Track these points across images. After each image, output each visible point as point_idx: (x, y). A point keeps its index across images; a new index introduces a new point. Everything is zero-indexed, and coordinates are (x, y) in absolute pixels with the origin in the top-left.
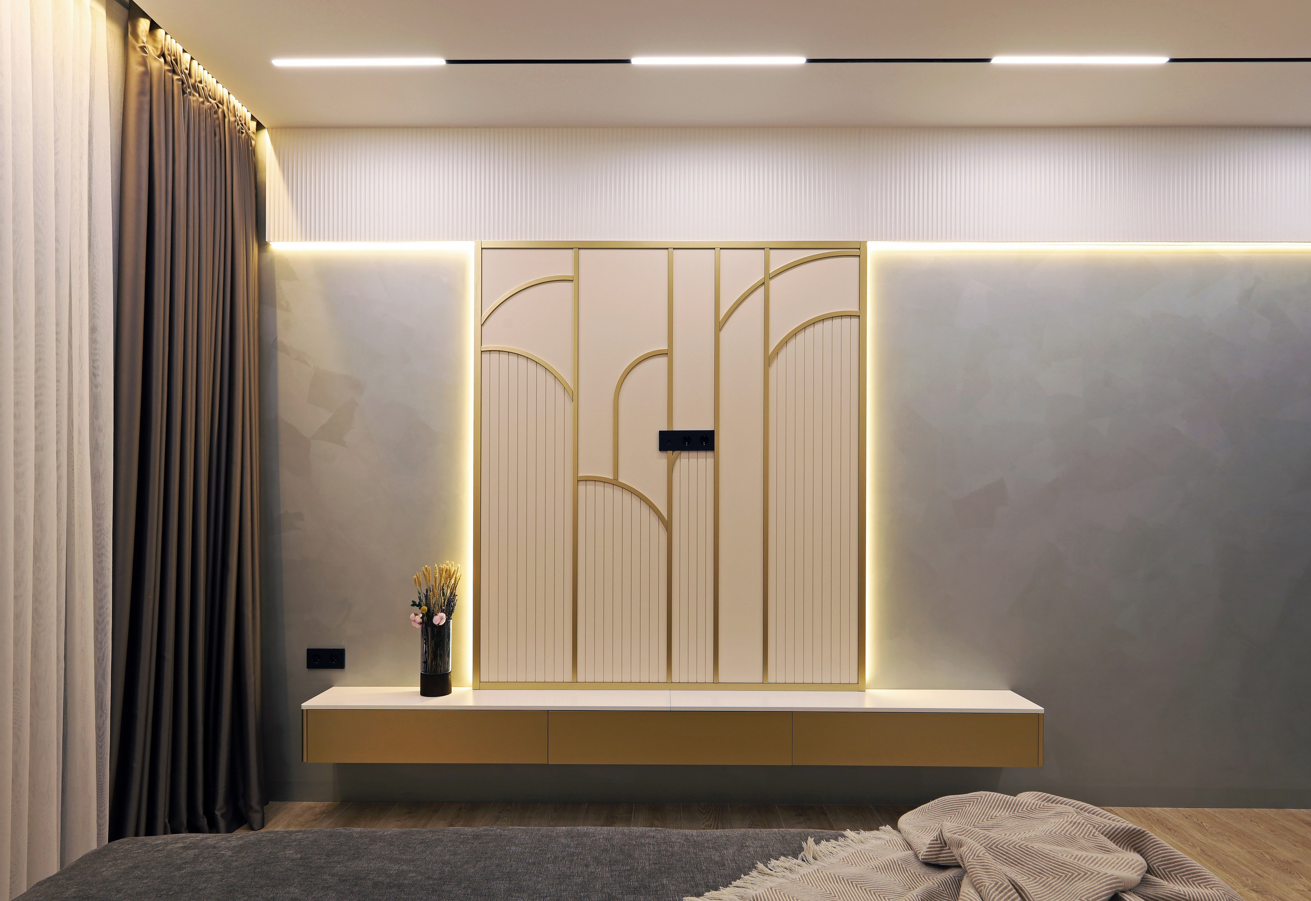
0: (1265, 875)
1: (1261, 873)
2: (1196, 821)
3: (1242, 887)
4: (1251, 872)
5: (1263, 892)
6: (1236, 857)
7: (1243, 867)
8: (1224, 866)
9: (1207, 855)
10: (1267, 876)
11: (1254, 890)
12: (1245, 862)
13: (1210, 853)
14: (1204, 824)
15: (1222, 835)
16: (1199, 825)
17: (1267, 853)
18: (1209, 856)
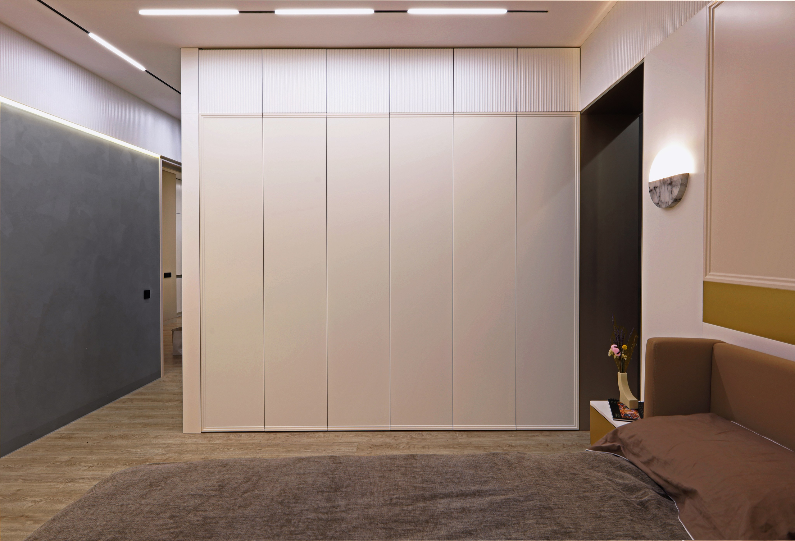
0: (65, 472)
1: (62, 472)
2: (4, 467)
3: (61, 484)
4: (58, 475)
5: (72, 480)
6: (43, 472)
7: (52, 475)
8: (42, 480)
9: (28, 480)
10: (66, 472)
11: (67, 482)
12: (50, 472)
13: (28, 479)
14: (10, 466)
15: (25, 466)
16: (7, 468)
17: (56, 462)
18: (30, 480)
